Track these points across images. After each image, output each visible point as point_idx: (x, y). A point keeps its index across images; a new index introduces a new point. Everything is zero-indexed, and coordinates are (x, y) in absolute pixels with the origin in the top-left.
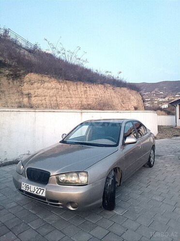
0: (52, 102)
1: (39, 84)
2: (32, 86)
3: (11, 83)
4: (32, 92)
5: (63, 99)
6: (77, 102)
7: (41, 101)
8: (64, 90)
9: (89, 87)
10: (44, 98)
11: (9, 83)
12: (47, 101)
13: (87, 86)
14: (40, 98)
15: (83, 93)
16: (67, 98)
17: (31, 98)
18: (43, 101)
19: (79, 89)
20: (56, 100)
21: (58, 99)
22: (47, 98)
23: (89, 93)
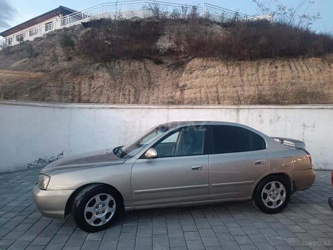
0: (209, 95)
1: (200, 72)
2: (190, 76)
3: (169, 74)
4: (188, 83)
5: (227, 89)
6: (252, 93)
7: (195, 94)
8: (232, 76)
9: (283, 66)
10: (199, 89)
11: (168, 74)
12: (203, 94)
13: (278, 65)
14: (194, 91)
15: (267, 77)
16: (234, 87)
17: (184, 91)
18: (197, 94)
19: (261, 71)
20: (217, 92)
21: (221, 90)
22: (203, 90)
23: (280, 76)
